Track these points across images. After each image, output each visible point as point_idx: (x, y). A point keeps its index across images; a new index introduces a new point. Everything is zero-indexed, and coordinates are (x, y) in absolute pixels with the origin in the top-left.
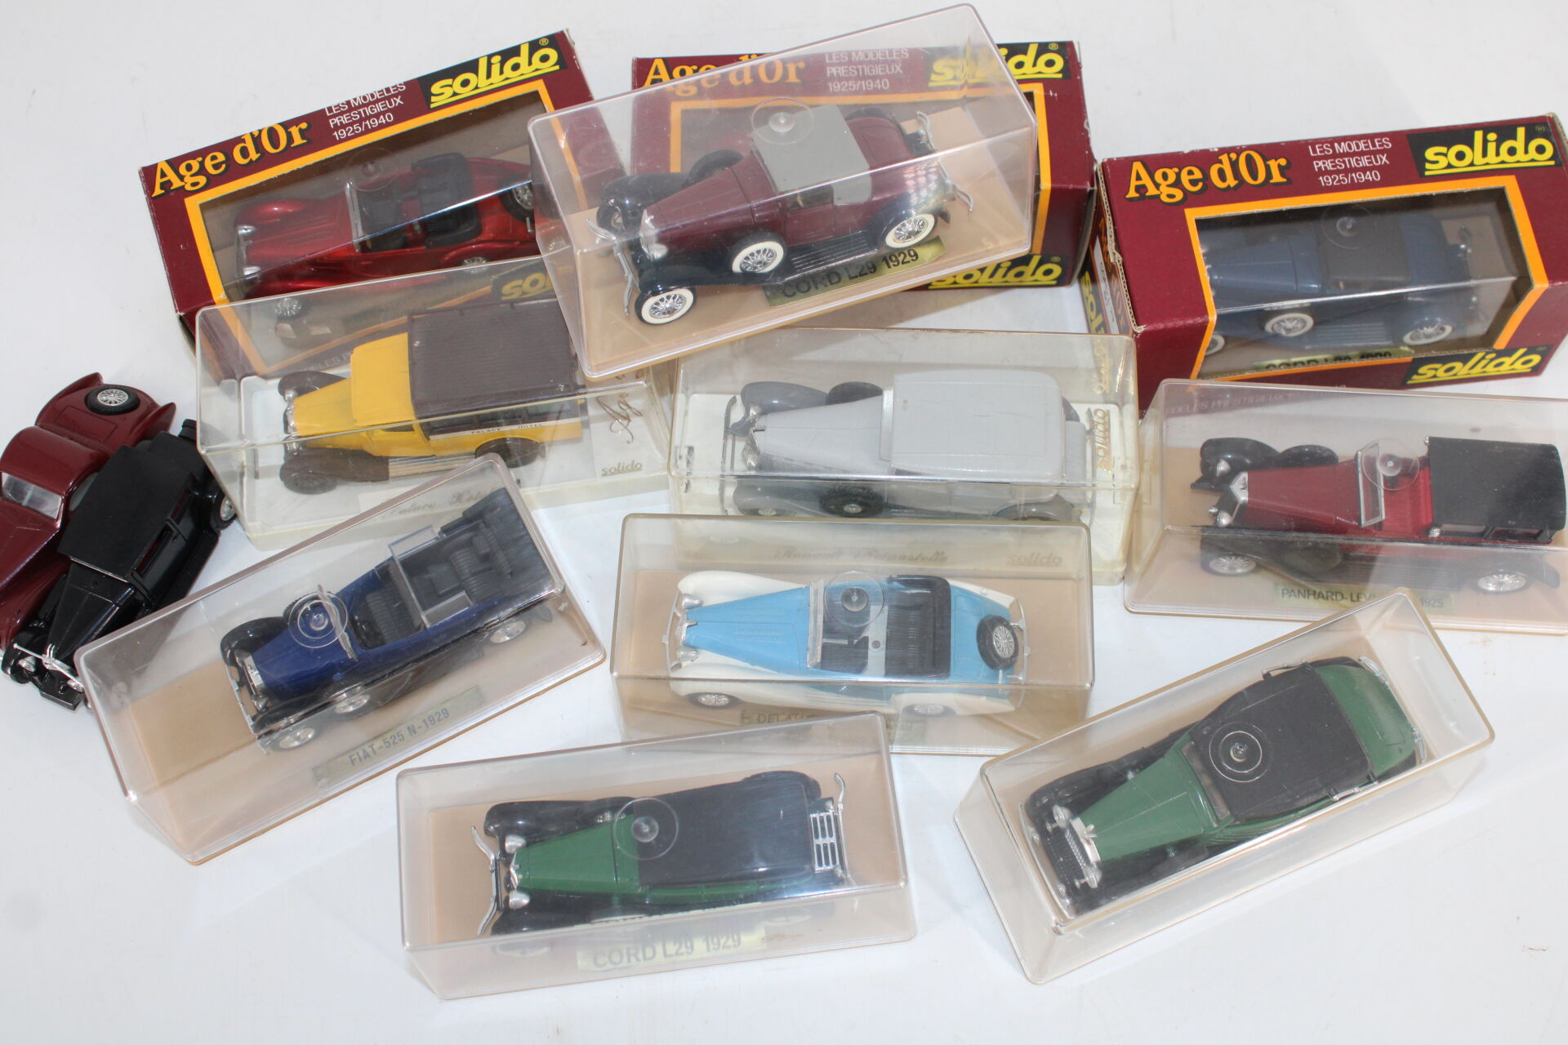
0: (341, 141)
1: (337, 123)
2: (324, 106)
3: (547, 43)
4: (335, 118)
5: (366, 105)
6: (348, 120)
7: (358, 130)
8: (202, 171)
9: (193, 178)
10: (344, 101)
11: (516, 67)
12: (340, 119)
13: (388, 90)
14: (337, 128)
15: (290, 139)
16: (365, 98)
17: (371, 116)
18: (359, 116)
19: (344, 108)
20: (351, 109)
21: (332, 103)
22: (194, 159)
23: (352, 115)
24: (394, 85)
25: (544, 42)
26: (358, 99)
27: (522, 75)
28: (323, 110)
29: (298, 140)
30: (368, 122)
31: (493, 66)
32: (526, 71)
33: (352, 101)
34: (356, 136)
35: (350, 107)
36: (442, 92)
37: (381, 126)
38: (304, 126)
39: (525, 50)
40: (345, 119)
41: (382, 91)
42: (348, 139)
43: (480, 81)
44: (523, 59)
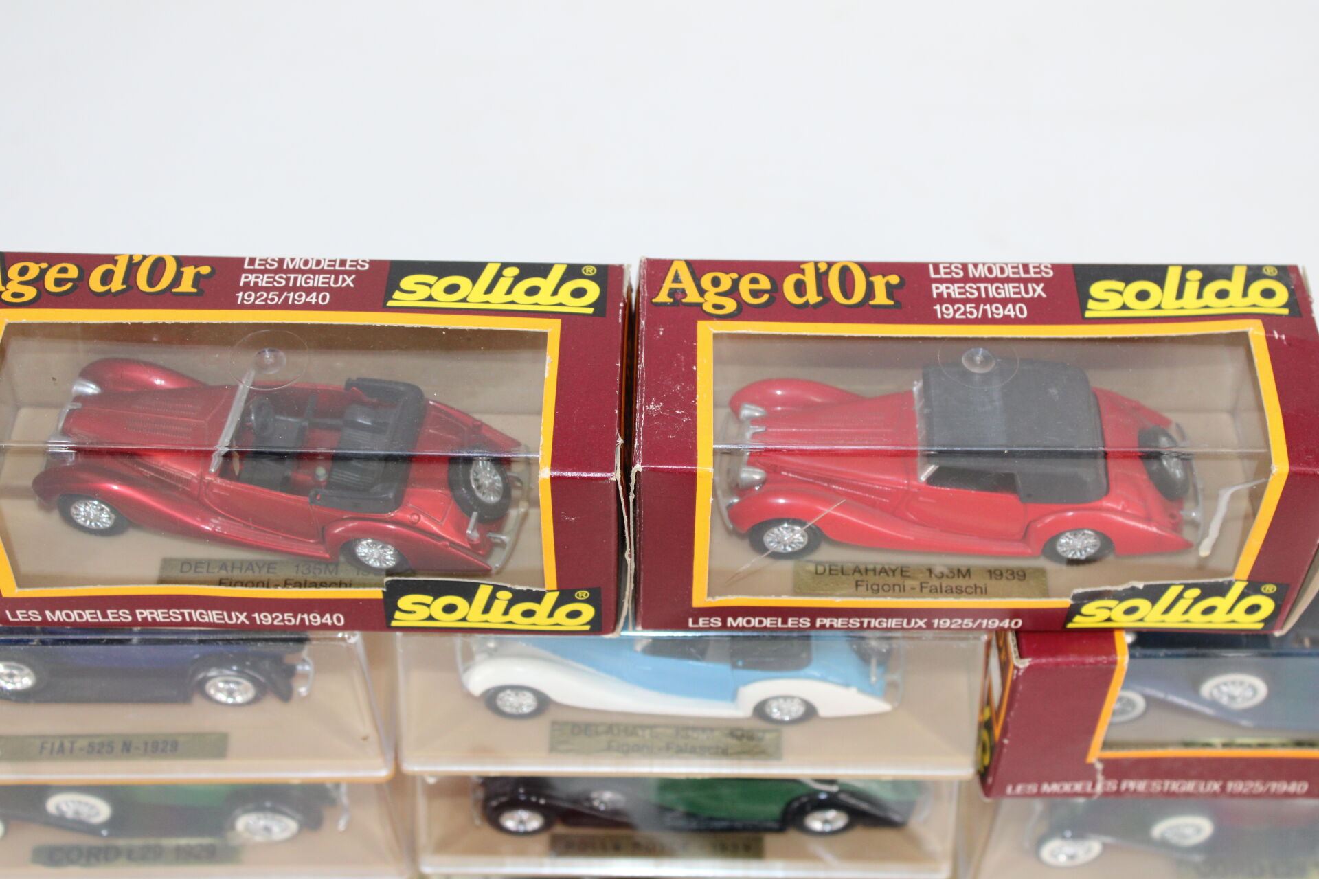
0: (243, 307)
1: (250, 282)
2: (247, 255)
3: (592, 274)
4: (252, 274)
5: (302, 272)
6: (267, 282)
7: (273, 300)
8: (38, 282)
9: (20, 286)
10: (276, 256)
11: (533, 291)
12: (257, 278)
13: (343, 263)
14: (247, 287)
15: (177, 280)
16: (306, 263)
17: (302, 288)
18: (284, 282)
19: (271, 265)
20: (280, 270)
21: (259, 254)
22: (37, 263)
23: (277, 278)
24: (355, 258)
25: (590, 271)
26: (297, 260)
27: (537, 304)
28: (243, 260)
29: (186, 286)
30: (291, 295)
31: (502, 280)
32: (544, 301)
33: (287, 260)
34: (266, 307)
35: (280, 267)
36: (413, 289)
37: (307, 307)
38: (205, 270)
39: (556, 274)
40: (263, 280)
41: (335, 261)
42: (253, 307)
43: (473, 293)
44: (547, 285)
